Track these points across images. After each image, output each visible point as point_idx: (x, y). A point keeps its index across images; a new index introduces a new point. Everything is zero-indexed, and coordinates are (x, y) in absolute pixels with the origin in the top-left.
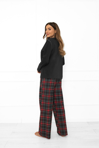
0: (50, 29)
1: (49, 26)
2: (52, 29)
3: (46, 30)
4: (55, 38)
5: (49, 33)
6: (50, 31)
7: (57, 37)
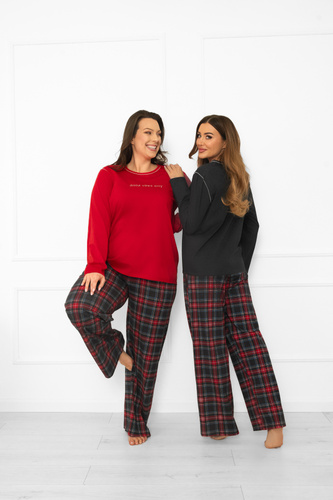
0: (210, 137)
1: (209, 128)
2: (217, 137)
3: (198, 136)
4: (220, 165)
5: (204, 147)
6: (210, 143)
7: (227, 162)
